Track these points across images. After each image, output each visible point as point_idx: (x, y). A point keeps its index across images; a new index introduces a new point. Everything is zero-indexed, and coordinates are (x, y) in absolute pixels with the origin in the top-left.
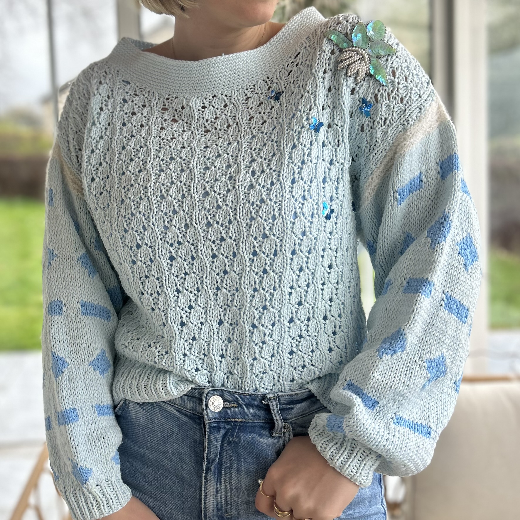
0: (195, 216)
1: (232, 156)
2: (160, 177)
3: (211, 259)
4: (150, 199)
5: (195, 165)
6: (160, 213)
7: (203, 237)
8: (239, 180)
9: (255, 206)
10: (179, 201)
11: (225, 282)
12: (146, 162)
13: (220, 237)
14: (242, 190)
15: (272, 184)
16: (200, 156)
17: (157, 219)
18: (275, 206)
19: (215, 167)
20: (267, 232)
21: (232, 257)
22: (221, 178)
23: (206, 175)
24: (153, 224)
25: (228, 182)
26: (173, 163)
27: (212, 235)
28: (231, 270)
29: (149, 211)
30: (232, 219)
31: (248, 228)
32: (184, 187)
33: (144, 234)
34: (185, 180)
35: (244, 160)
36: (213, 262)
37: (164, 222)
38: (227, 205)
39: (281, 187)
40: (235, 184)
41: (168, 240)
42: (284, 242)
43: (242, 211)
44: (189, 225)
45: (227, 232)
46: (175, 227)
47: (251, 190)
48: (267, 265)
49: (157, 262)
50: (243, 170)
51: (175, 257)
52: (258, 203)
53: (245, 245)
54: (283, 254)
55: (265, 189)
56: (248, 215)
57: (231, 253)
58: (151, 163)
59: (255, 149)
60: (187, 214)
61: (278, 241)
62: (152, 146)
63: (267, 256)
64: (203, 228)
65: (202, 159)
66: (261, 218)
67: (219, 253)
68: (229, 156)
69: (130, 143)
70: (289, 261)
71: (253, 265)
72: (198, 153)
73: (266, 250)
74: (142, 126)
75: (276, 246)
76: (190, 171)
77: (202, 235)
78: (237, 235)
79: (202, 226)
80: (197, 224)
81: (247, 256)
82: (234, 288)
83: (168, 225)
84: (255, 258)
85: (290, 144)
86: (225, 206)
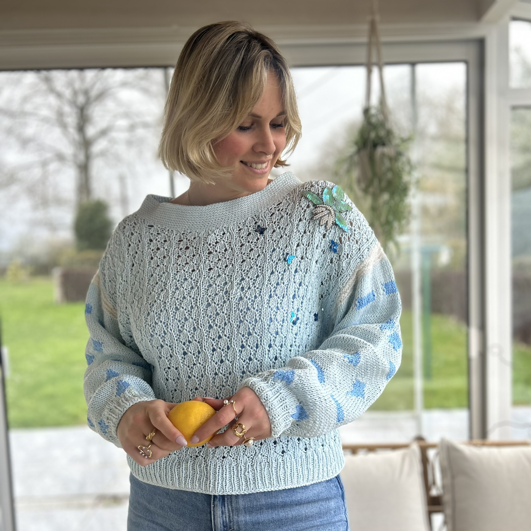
0: (201, 321)
1: (228, 276)
2: (176, 294)
3: (211, 352)
4: (168, 311)
5: (201, 284)
6: (176, 320)
7: (206, 336)
8: (232, 294)
9: (243, 312)
10: (189, 311)
11: (221, 368)
12: (166, 284)
13: (218, 336)
14: (234, 301)
15: (256, 297)
16: (206, 276)
17: (173, 325)
18: (257, 313)
19: (216, 285)
20: (251, 331)
21: (226, 350)
22: (219, 293)
23: (209, 291)
24: (171, 330)
25: (224, 296)
26: (186, 283)
27: (213, 334)
28: (226, 359)
29: (167, 320)
30: (227, 322)
31: (238, 328)
32: (192, 300)
33: (165, 337)
34: (193, 295)
35: (236, 279)
36: (213, 355)
37: (178, 327)
38: (223, 312)
39: (262, 300)
40: (229, 297)
41: (182, 340)
42: (263, 338)
43: (234, 316)
44: (196, 328)
45: (223, 332)
46: (186, 330)
47: (241, 302)
48: (252, 355)
49: (175, 357)
50: (235, 286)
51: (187, 352)
52: (245, 310)
53: (236, 340)
54: (263, 347)
55: (250, 301)
56: (238, 319)
57: (226, 347)
58: (170, 284)
59: (244, 271)
60: (195, 320)
61: (258, 337)
62: (171, 271)
63: (252, 348)
64: (206, 330)
65: (206, 279)
66: (247, 321)
67: (217, 347)
68: (226, 276)
69: (156, 272)
70: (267, 352)
71: (242, 355)
72: (204, 274)
73: (250, 344)
74: (164, 257)
75: (257, 341)
76: (198, 288)
77: (205, 335)
78: (230, 334)
79: (205, 328)
80: (202, 327)
81: (238, 348)
82: (228, 372)
83: (182, 329)
84: (243, 350)
85: (270, 270)
86: (222, 313)
